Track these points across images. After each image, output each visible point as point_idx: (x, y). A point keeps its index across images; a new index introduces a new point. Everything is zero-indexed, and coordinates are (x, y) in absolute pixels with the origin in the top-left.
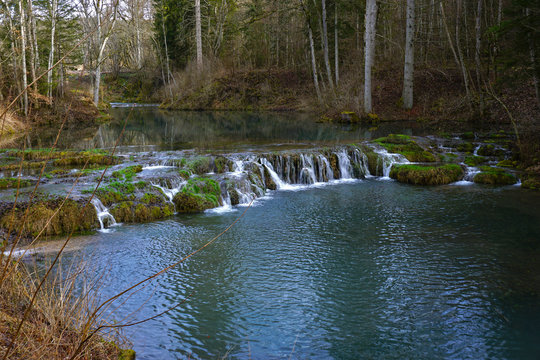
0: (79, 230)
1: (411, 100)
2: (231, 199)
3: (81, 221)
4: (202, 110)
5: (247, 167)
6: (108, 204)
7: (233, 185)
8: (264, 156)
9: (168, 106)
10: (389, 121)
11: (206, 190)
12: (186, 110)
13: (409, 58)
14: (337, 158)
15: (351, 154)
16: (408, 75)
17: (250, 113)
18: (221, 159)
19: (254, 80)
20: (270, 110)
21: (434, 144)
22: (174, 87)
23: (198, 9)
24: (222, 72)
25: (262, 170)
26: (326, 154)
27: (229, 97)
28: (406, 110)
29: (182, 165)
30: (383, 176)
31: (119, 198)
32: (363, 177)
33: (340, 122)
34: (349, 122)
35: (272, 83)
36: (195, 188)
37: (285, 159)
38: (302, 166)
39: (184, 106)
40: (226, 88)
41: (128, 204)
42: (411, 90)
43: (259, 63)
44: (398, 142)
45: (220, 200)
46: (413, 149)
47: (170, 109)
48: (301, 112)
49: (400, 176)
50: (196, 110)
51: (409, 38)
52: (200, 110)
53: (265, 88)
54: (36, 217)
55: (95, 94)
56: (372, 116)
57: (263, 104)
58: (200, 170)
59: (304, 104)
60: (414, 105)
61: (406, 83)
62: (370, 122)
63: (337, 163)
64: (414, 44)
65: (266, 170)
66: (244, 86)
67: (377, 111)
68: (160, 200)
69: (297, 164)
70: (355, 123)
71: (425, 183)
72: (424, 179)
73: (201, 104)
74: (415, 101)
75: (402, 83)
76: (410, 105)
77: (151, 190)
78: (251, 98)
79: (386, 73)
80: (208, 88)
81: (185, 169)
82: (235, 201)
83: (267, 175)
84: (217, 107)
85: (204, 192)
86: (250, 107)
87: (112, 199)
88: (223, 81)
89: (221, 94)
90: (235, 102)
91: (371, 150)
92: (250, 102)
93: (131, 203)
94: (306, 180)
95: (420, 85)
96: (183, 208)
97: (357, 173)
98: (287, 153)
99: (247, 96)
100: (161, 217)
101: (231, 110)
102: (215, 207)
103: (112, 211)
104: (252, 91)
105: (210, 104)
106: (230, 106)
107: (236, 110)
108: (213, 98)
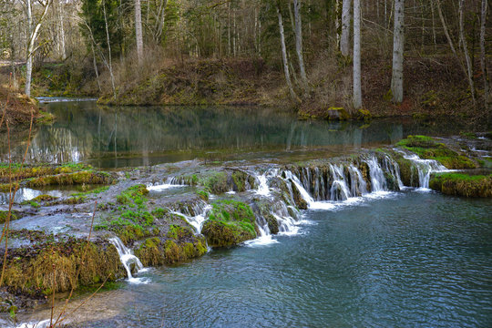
0: (101, 281)
1: (401, 93)
2: (269, 226)
3: (103, 269)
4: (150, 105)
5: (272, 183)
6: (129, 243)
7: (268, 207)
8: (287, 169)
9: (108, 101)
10: (381, 117)
11: (237, 215)
12: (131, 105)
14: (368, 168)
15: (381, 162)
16: (397, 66)
17: (203, 107)
19: (207, 71)
20: (228, 105)
21: (464, 145)
22: (114, 77)
24: (167, 63)
25: (289, 185)
26: (355, 163)
27: (179, 90)
28: (397, 104)
29: (194, 183)
30: (419, 186)
31: (139, 233)
32: (397, 189)
33: (327, 119)
34: (338, 120)
35: (226, 74)
36: (224, 214)
37: (312, 171)
38: (332, 179)
39: (128, 101)
40: (175, 80)
41: (154, 241)
42: (401, 82)
43: (206, 52)
45: (256, 229)
46: (446, 154)
47: (111, 105)
49: (436, 185)
50: (141, 105)
52: (147, 105)
53: (220, 80)
54: (48, 268)
56: (362, 111)
57: (219, 99)
58: (218, 190)
59: (265, 96)
60: (404, 99)
61: (395, 74)
62: (362, 119)
63: (368, 173)
64: (404, 30)
65: (293, 186)
66: (195, 78)
67: (368, 108)
68: (187, 234)
69: (327, 176)
70: (345, 120)
73: (147, 99)
74: (405, 93)
75: (390, 76)
76: (400, 99)
77: (173, 219)
78: (206, 91)
80: (154, 80)
81: (200, 189)
82: (274, 228)
83: (296, 192)
84: (167, 101)
85: (235, 219)
86: (204, 101)
87: (132, 236)
88: (170, 72)
89: (170, 87)
90: (187, 95)
91: (400, 156)
92: (204, 96)
93: (157, 239)
94: (338, 195)
95: (410, 76)
96: (216, 242)
97: (390, 185)
98: (315, 164)
99: (200, 89)
100: (195, 256)
101: (182, 105)
102: (253, 238)
103: (136, 253)
104: (205, 83)
105: (157, 98)
106: (181, 101)
107: (188, 105)
108: (161, 91)
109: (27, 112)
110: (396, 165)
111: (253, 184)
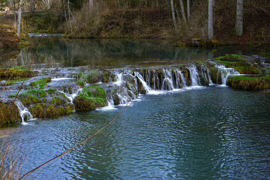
0: (7, 123)
1: (241, 30)
2: (114, 101)
3: (8, 117)
4: (93, 38)
5: (124, 78)
6: (27, 105)
7: (116, 91)
8: (136, 70)
9: (69, 35)
10: (226, 45)
11: (96, 94)
12: (82, 38)
14: (189, 71)
16: (239, 12)
17: (127, 40)
18: (106, 72)
19: (130, 17)
20: (141, 38)
21: (258, 61)
22: (73, 22)
24: (107, 11)
25: (135, 80)
26: (181, 69)
27: (112, 29)
28: (238, 37)
29: (79, 77)
30: (221, 84)
31: (34, 100)
32: (207, 85)
33: (191, 46)
34: (197, 46)
35: (142, 19)
36: (88, 93)
37: (152, 72)
38: (164, 78)
39: (80, 35)
40: (110, 22)
41: (42, 105)
42: (241, 23)
44: (232, 60)
45: (106, 101)
46: (242, 65)
47: (70, 38)
48: (163, 39)
49: (233, 84)
50: (88, 38)
52: (91, 38)
53: (137, 22)
55: (17, 27)
56: (213, 41)
57: (136, 33)
58: (92, 81)
59: (165, 33)
60: (243, 34)
61: (238, 17)
62: (213, 46)
63: (189, 75)
65: (138, 80)
66: (123, 21)
67: (217, 38)
68: (63, 102)
69: (161, 76)
70: (202, 46)
71: (251, 88)
72: (251, 86)
73: (92, 34)
74: (245, 30)
75: (235, 18)
76: (240, 34)
77: (57, 95)
78: (128, 29)
79: (224, 10)
80: (97, 22)
81: (81, 80)
82: (117, 102)
83: (140, 84)
84: (104, 36)
85: (95, 96)
86: (126, 36)
87: (30, 101)
88: (107, 17)
89: (106, 27)
90: (117, 32)
91: (213, 66)
92: (127, 32)
93: (44, 104)
95: (248, 19)
96: (80, 108)
97: (202, 82)
98: (154, 68)
99: (125, 28)
100: (64, 114)
101: (113, 38)
103: (30, 110)
104: (128, 24)
105: (98, 34)
106: (113, 35)
107: (117, 38)
108: (101, 29)
109: (13, 40)
110: (208, 71)
111: (114, 78)
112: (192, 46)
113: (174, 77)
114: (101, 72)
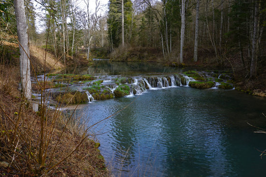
0: (82, 102)
3: (82, 99)
5: (139, 81)
6: (91, 93)
10: (189, 66)
11: (125, 89)
12: (119, 61)
13: (196, 44)
15: (175, 77)
16: (196, 50)
17: (140, 62)
18: (130, 78)
19: (142, 51)
20: (147, 62)
21: (204, 74)
22: (114, 53)
23: (123, 27)
24: (131, 48)
26: (166, 77)
27: (133, 57)
29: (117, 80)
31: (95, 91)
32: (179, 85)
34: (174, 66)
35: (148, 52)
36: (121, 88)
39: (117, 60)
40: (132, 54)
42: (197, 55)
43: (144, 45)
44: (192, 73)
45: (129, 93)
46: (196, 76)
47: (113, 61)
48: (158, 62)
49: (192, 85)
51: (196, 37)
52: (123, 61)
53: (146, 54)
54: (67, 97)
55: (88, 55)
56: (182, 64)
57: (145, 59)
58: (123, 82)
59: (159, 60)
61: (195, 53)
62: (182, 66)
64: (198, 39)
65: (145, 82)
66: (138, 53)
67: (185, 63)
68: (109, 92)
69: (156, 80)
70: (177, 66)
71: (201, 88)
72: (200, 87)
73: (123, 59)
74: (198, 59)
75: (193, 53)
76: (196, 61)
77: (106, 89)
78: (140, 58)
79: (188, 49)
80: (126, 54)
81: (118, 82)
82: (135, 93)
83: (146, 84)
84: (129, 60)
87: (93, 92)
88: (131, 51)
89: (130, 56)
90: (135, 59)
91: (182, 76)
93: (99, 93)
95: (200, 53)
96: (117, 95)
98: (153, 77)
100: (109, 98)
102: (127, 95)
103: (93, 96)
104: (141, 55)
105: (126, 59)
106: (133, 60)
107: (135, 61)
108: (128, 57)
109: (85, 62)
110: (180, 79)
111: (133, 81)
112: (172, 66)
113: (163, 81)
114: (127, 78)
